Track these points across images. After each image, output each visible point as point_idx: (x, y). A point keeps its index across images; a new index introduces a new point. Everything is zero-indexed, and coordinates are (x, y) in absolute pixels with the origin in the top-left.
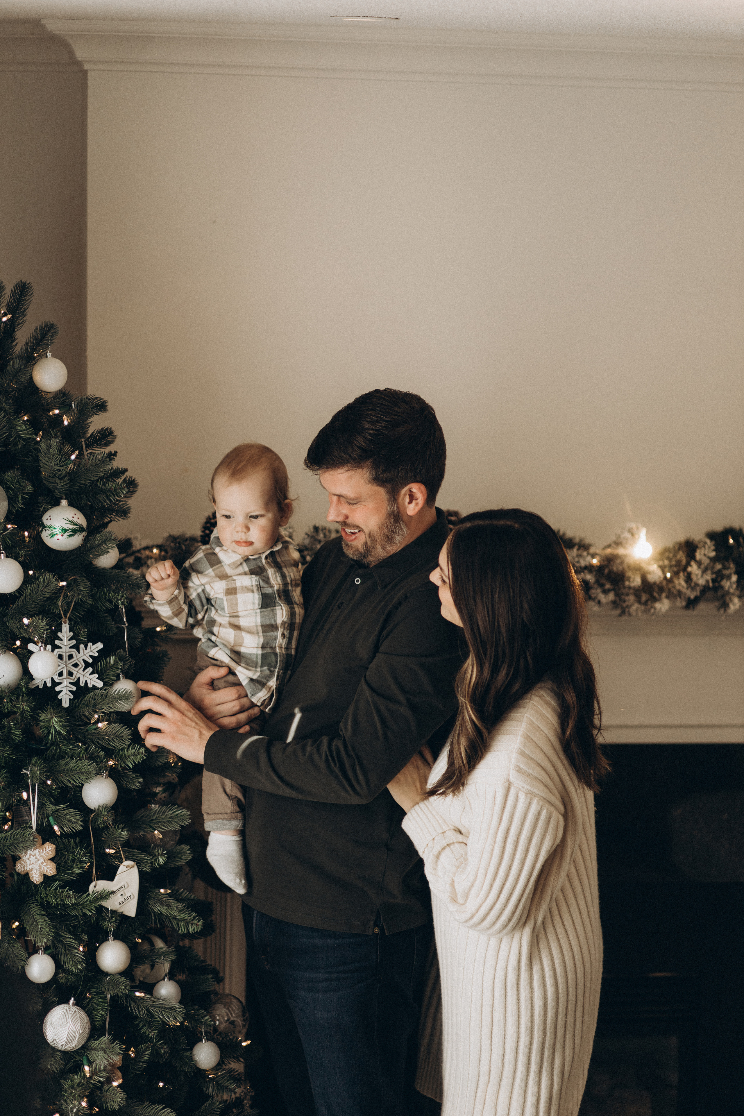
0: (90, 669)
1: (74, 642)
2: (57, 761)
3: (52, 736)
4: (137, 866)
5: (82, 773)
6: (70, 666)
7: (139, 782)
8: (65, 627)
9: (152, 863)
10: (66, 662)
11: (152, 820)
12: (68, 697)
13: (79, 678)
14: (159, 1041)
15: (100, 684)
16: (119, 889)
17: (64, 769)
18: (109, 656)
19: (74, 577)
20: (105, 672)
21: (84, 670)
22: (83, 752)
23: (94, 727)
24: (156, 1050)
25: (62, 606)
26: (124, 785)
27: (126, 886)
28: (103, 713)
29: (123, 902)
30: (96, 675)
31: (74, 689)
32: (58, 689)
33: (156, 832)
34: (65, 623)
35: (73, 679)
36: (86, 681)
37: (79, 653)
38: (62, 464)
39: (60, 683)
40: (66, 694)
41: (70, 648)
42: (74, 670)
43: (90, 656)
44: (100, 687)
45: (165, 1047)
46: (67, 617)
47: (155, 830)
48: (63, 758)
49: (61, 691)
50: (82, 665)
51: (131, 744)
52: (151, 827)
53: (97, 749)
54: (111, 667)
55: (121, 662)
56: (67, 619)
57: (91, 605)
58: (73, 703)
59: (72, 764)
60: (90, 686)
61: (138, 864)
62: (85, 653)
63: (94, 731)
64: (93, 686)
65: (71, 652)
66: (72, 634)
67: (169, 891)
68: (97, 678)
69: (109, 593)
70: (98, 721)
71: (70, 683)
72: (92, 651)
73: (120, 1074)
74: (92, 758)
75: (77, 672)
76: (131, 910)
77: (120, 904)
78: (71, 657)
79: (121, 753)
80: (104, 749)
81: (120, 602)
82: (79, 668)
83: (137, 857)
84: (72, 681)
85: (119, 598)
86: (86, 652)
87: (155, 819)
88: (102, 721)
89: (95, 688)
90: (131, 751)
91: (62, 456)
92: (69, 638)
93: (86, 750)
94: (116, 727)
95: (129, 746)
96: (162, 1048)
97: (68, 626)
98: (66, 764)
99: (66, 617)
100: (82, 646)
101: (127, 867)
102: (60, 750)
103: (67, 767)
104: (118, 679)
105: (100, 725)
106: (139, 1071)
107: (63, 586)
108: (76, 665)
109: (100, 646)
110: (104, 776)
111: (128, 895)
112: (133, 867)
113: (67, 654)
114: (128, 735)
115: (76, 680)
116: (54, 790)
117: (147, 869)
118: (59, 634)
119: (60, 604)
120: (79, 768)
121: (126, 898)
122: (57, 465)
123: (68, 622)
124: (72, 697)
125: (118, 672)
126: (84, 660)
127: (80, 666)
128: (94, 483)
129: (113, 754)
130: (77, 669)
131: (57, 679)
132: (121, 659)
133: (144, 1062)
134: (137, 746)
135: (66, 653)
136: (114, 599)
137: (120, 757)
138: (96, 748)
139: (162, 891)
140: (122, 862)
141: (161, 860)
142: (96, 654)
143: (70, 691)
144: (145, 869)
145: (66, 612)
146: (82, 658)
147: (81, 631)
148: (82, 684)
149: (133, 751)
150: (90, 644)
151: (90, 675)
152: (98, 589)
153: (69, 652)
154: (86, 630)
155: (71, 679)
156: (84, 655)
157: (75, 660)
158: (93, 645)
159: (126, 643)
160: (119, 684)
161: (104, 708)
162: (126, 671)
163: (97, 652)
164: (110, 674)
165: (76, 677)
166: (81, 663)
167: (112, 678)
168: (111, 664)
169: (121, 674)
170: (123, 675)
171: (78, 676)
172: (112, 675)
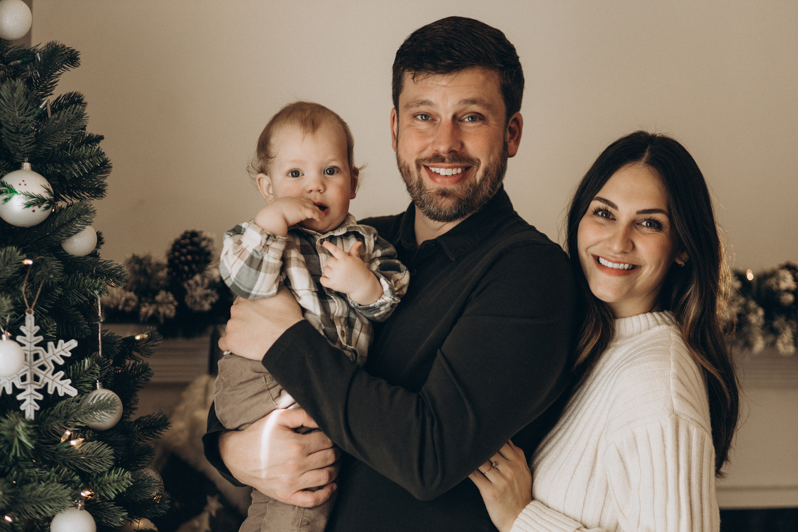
0: (61, 373)
1: (41, 338)
2: (20, 486)
3: (16, 450)
5: (54, 500)
6: (36, 368)
7: (123, 517)
8: (30, 319)
10: (30, 363)
12: (33, 408)
13: (47, 383)
15: (73, 392)
17: (30, 495)
18: (83, 359)
19: (42, 257)
20: (78, 378)
21: (53, 374)
22: (53, 474)
23: (66, 445)
25: (26, 293)
26: (104, 521)
28: (78, 426)
30: (69, 381)
31: (41, 397)
32: (20, 397)
34: (30, 313)
35: (40, 385)
36: (56, 388)
37: (47, 352)
38: (29, 113)
39: (23, 390)
40: (31, 404)
41: (36, 345)
42: (41, 374)
43: (61, 356)
44: (73, 396)
46: (33, 307)
48: (28, 482)
49: (24, 401)
50: (51, 367)
51: (113, 466)
53: (71, 472)
54: (86, 371)
55: (98, 366)
56: (32, 310)
57: (60, 295)
58: (38, 415)
59: (41, 488)
60: (61, 394)
62: (55, 353)
63: (66, 450)
64: (65, 393)
65: (37, 350)
66: (38, 328)
68: (71, 385)
69: (84, 279)
70: (70, 438)
71: (36, 390)
72: (63, 350)
74: (65, 482)
75: (45, 376)
78: (36, 357)
79: (100, 480)
80: (79, 472)
81: (96, 292)
82: (47, 370)
84: (38, 388)
85: (96, 286)
86: (56, 351)
88: (76, 438)
89: (66, 396)
90: (114, 476)
91: (29, 102)
92: (35, 333)
93: (57, 472)
94: (95, 444)
95: (110, 470)
97: (33, 318)
98: (33, 489)
99: (30, 306)
100: (51, 344)
102: (24, 474)
103: (34, 493)
104: (95, 388)
105: (73, 443)
107: (28, 266)
108: (43, 368)
109: (74, 344)
110: (79, 508)
113: (33, 353)
114: (111, 455)
115: (43, 386)
116: (17, 523)
118: (22, 328)
119: (23, 289)
120: (50, 492)
122: (22, 115)
123: (33, 312)
124: (38, 408)
125: (95, 379)
126: (53, 362)
127: (49, 368)
128: (64, 146)
129: (90, 481)
130: (44, 372)
131: (19, 385)
132: (99, 361)
134: (121, 470)
135: (31, 351)
136: (90, 288)
137: (99, 485)
138: (68, 471)
142: (69, 355)
143: (35, 400)
145: (30, 301)
146: (51, 358)
147: (49, 325)
148: (50, 391)
149: (116, 476)
150: (61, 342)
151: (61, 379)
152: (69, 275)
153: (35, 350)
154: (55, 324)
155: (37, 385)
156: (54, 354)
157: (42, 361)
158: (65, 342)
159: (100, 342)
160: (95, 393)
161: (78, 421)
162: (104, 379)
163: (70, 351)
164: (86, 380)
165: (43, 382)
166: (49, 365)
167: (88, 385)
168: (86, 368)
169: (98, 381)
170: (100, 383)
171: (45, 382)
172: (87, 382)
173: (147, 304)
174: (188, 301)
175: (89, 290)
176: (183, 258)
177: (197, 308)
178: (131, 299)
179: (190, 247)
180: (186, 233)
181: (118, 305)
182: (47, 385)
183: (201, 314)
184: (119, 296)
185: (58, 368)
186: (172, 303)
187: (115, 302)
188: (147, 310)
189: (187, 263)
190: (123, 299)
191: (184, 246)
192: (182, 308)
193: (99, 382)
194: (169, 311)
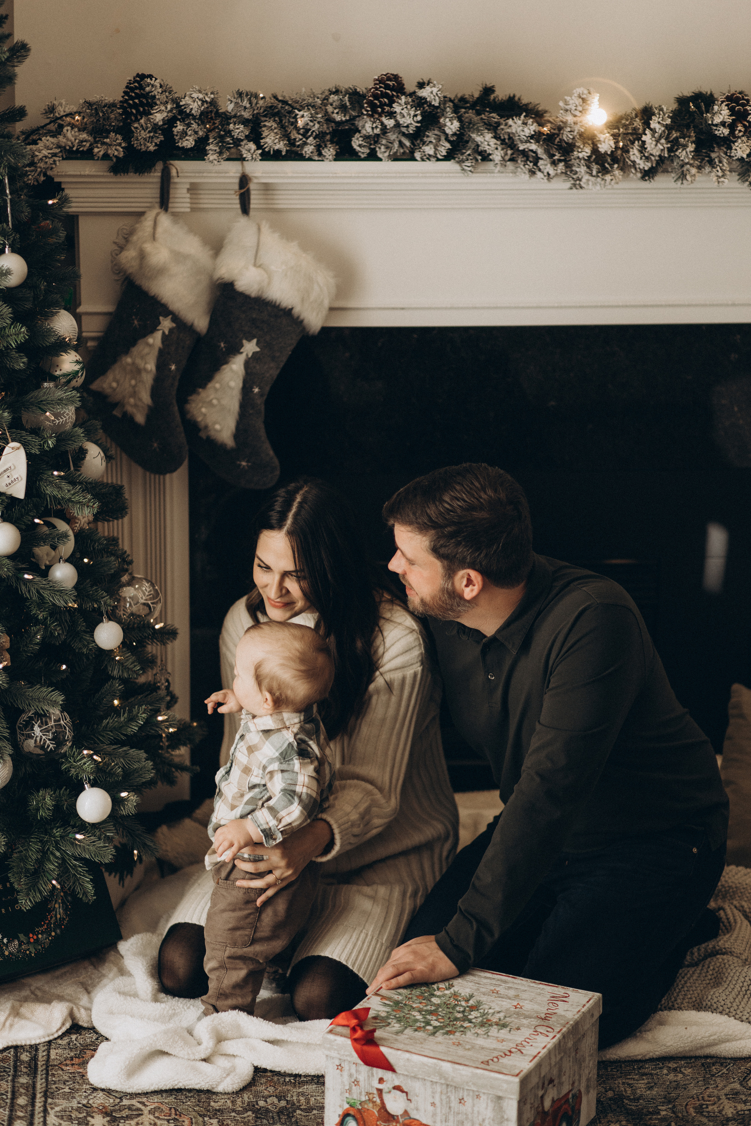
4: (25, 448)
7: (23, 362)
9: (40, 445)
11: (41, 401)
14: (53, 622)
16: (5, 471)
24: (51, 631)
26: (8, 366)
27: (12, 468)
29: (10, 484)
33: (48, 414)
45: (58, 629)
47: (46, 412)
51: (12, 322)
52: (40, 408)
55: (3, 236)
61: (25, 445)
67: (63, 474)
73: (8, 656)
76: (19, 491)
77: (7, 486)
81: (3, 173)
83: (25, 439)
87: (45, 401)
90: (13, 330)
95: (10, 325)
96: (56, 630)
101: (13, 448)
106: (32, 653)
111: (15, 477)
112: (18, 448)
114: (10, 313)
117: (36, 451)
121: (13, 479)
132: (4, 233)
133: (35, 644)
134: (19, 325)
139: (56, 473)
140: (8, 443)
141: (50, 442)
144: (33, 452)
149: (15, 330)
162: (13, 245)
170: (9, 249)
173: (99, 145)
174: (135, 143)
176: (131, 102)
177: (143, 148)
178: (86, 141)
179: (137, 91)
180: (138, 75)
181: (74, 146)
183: (147, 153)
184: (73, 139)
186: (120, 144)
187: (69, 143)
188: (99, 151)
189: (135, 106)
190: (77, 141)
191: (132, 89)
192: (130, 150)
193: (8, 247)
194: (117, 151)
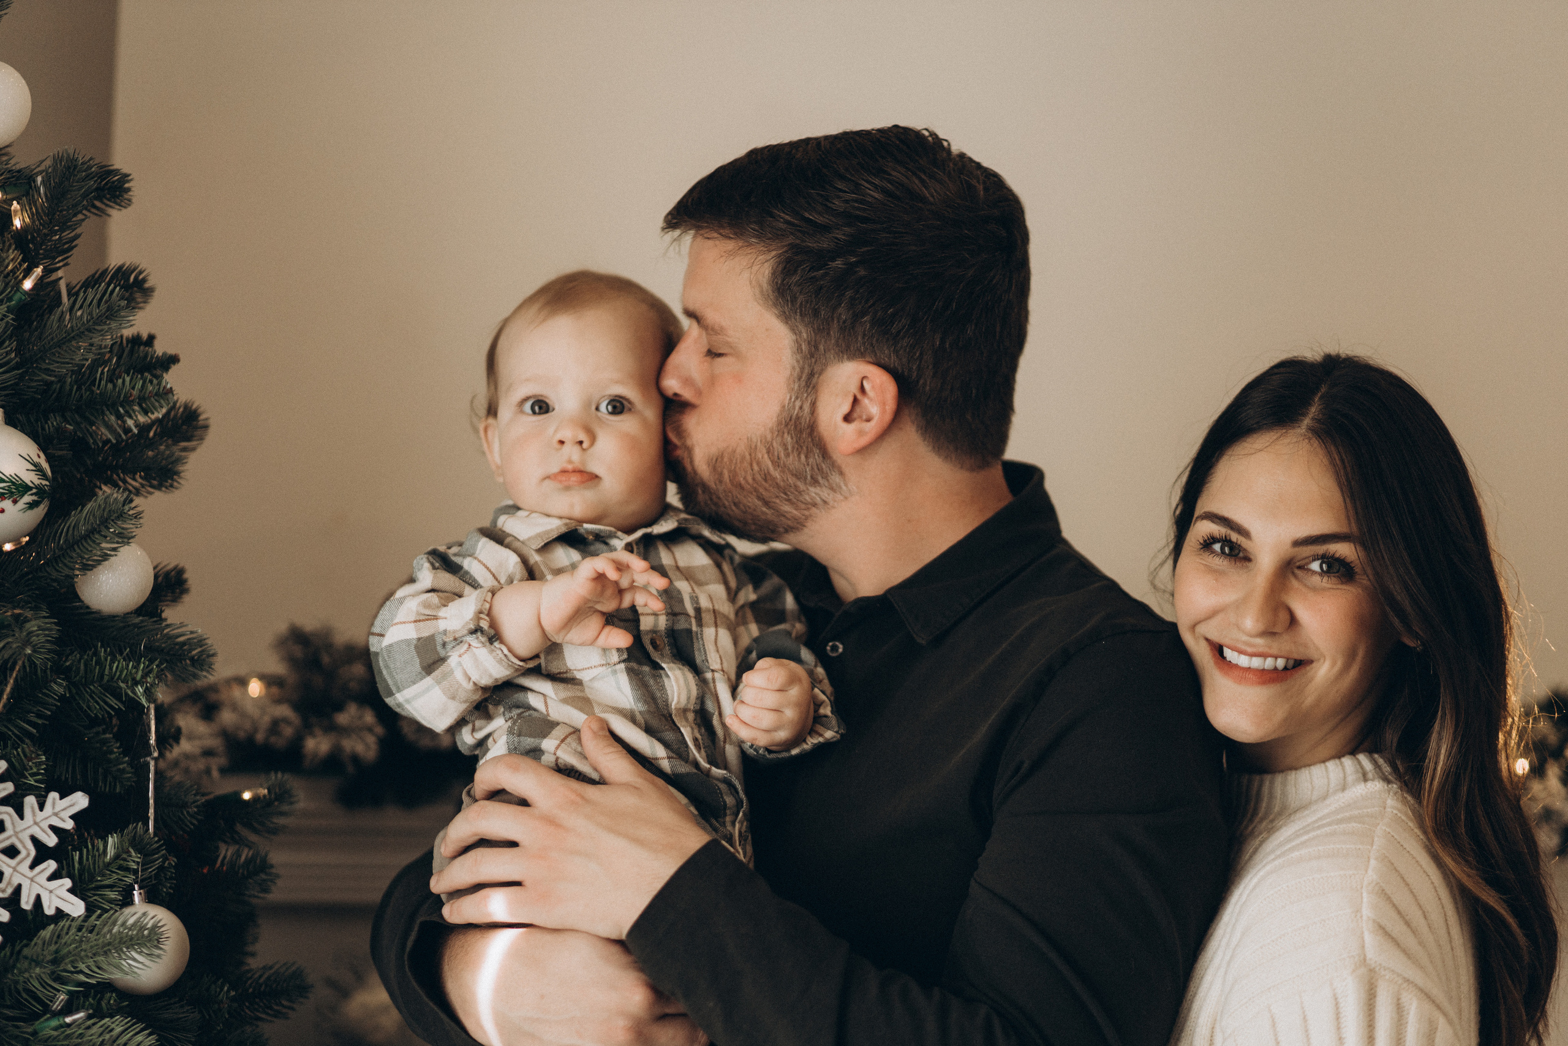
0: (51, 865)
1: (9, 787)
13: (19, 887)
15: (76, 907)
18: (103, 833)
19: (17, 611)
20: (92, 879)
21: (32, 867)
23: (55, 1023)
28: (80, 984)
30: (67, 883)
31: (5, 916)
35: (3, 890)
36: (38, 897)
37: (22, 817)
42: (6, 865)
43: (52, 827)
44: (75, 914)
50: (29, 851)
54: (109, 864)
55: (138, 851)
57: (62, 698)
60: (49, 911)
62: (38, 820)
63: (53, 1034)
64: (58, 910)
65: (2, 813)
66: (3, 765)
68: (71, 891)
69: (112, 662)
70: (64, 1007)
72: (56, 814)
75: (15, 869)
81: (140, 690)
82: (19, 858)
84: (1, 895)
85: (138, 677)
86: (40, 815)
88: (76, 1007)
89: (60, 914)
94: (118, 1023)
100: (30, 801)
104: (128, 901)
105: (69, 1016)
108: (11, 852)
109: (80, 801)
115: (10, 891)
125: (129, 880)
126: (34, 840)
127: (23, 853)
128: (84, 377)
130: (13, 863)
132: (138, 844)
136: (125, 681)
142: (69, 825)
146: (30, 832)
147: (30, 760)
148: (27, 903)
150: (53, 795)
151: (50, 879)
152: (83, 652)
154: (43, 758)
156: (36, 823)
157: (8, 838)
158: (61, 798)
159: (151, 801)
160: (128, 911)
161: (81, 972)
162: (154, 882)
163: (72, 817)
164: (107, 882)
165: (9, 883)
166: (25, 847)
167: (113, 895)
168: (108, 857)
169: (136, 886)
170: (142, 891)
171: (15, 883)
172: (110, 887)
173: (318, 733)
175: (122, 685)
178: (286, 721)
181: (254, 732)
182: (18, 888)
184: (257, 714)
185: (42, 853)
186: (370, 730)
187: (248, 726)
188: (318, 744)
190: (268, 719)
192: (392, 741)
193: (140, 888)
194: (364, 746)
